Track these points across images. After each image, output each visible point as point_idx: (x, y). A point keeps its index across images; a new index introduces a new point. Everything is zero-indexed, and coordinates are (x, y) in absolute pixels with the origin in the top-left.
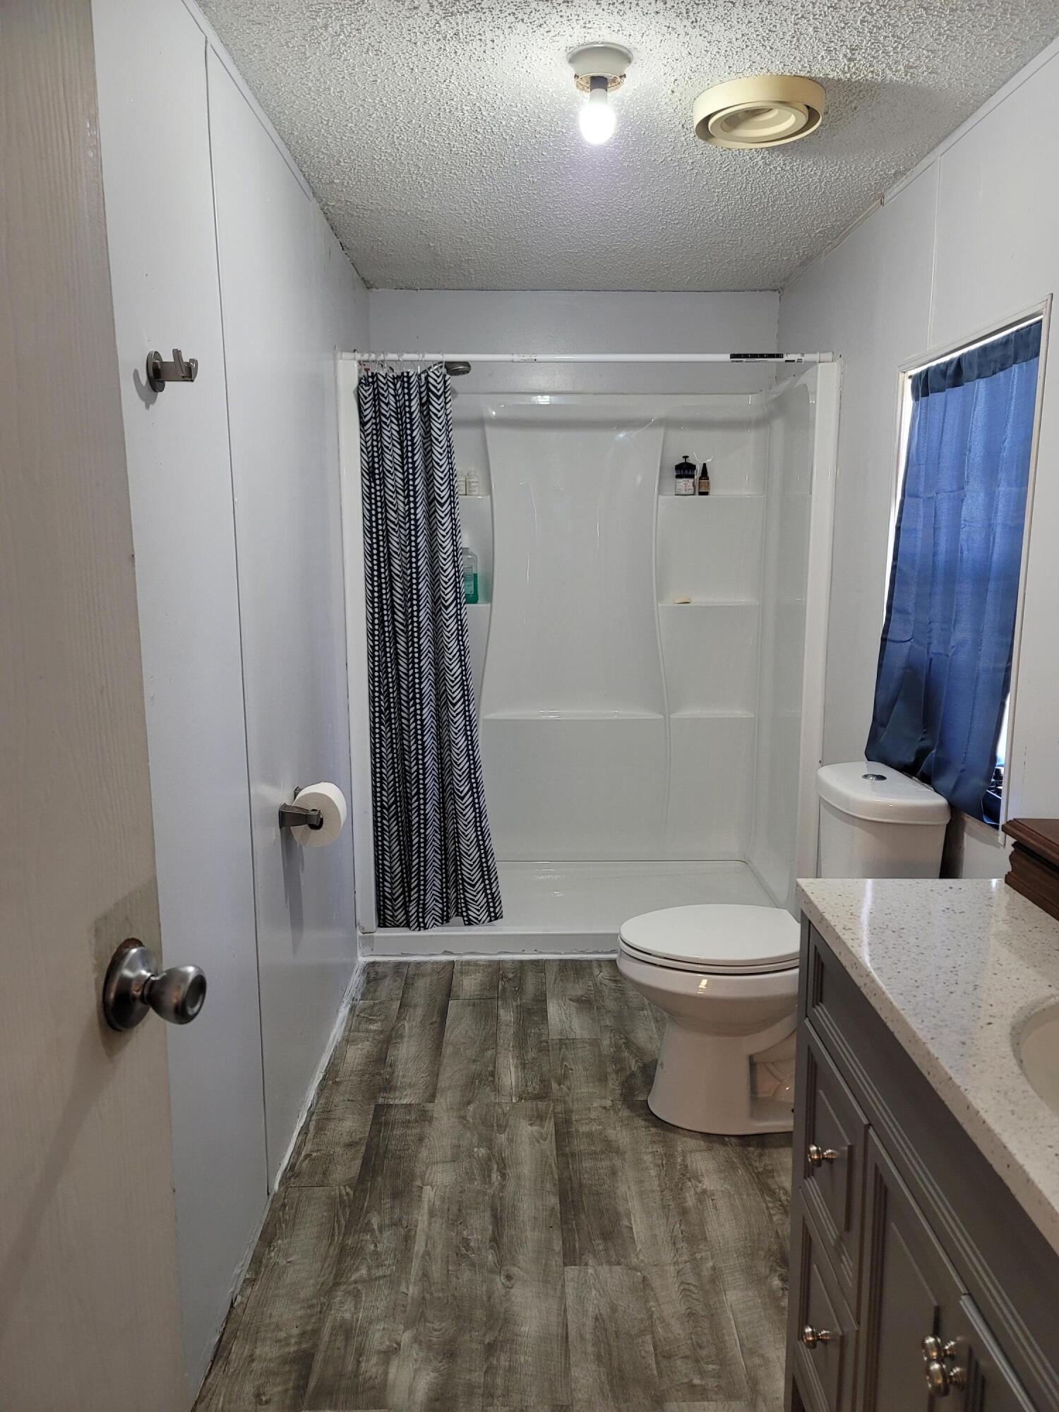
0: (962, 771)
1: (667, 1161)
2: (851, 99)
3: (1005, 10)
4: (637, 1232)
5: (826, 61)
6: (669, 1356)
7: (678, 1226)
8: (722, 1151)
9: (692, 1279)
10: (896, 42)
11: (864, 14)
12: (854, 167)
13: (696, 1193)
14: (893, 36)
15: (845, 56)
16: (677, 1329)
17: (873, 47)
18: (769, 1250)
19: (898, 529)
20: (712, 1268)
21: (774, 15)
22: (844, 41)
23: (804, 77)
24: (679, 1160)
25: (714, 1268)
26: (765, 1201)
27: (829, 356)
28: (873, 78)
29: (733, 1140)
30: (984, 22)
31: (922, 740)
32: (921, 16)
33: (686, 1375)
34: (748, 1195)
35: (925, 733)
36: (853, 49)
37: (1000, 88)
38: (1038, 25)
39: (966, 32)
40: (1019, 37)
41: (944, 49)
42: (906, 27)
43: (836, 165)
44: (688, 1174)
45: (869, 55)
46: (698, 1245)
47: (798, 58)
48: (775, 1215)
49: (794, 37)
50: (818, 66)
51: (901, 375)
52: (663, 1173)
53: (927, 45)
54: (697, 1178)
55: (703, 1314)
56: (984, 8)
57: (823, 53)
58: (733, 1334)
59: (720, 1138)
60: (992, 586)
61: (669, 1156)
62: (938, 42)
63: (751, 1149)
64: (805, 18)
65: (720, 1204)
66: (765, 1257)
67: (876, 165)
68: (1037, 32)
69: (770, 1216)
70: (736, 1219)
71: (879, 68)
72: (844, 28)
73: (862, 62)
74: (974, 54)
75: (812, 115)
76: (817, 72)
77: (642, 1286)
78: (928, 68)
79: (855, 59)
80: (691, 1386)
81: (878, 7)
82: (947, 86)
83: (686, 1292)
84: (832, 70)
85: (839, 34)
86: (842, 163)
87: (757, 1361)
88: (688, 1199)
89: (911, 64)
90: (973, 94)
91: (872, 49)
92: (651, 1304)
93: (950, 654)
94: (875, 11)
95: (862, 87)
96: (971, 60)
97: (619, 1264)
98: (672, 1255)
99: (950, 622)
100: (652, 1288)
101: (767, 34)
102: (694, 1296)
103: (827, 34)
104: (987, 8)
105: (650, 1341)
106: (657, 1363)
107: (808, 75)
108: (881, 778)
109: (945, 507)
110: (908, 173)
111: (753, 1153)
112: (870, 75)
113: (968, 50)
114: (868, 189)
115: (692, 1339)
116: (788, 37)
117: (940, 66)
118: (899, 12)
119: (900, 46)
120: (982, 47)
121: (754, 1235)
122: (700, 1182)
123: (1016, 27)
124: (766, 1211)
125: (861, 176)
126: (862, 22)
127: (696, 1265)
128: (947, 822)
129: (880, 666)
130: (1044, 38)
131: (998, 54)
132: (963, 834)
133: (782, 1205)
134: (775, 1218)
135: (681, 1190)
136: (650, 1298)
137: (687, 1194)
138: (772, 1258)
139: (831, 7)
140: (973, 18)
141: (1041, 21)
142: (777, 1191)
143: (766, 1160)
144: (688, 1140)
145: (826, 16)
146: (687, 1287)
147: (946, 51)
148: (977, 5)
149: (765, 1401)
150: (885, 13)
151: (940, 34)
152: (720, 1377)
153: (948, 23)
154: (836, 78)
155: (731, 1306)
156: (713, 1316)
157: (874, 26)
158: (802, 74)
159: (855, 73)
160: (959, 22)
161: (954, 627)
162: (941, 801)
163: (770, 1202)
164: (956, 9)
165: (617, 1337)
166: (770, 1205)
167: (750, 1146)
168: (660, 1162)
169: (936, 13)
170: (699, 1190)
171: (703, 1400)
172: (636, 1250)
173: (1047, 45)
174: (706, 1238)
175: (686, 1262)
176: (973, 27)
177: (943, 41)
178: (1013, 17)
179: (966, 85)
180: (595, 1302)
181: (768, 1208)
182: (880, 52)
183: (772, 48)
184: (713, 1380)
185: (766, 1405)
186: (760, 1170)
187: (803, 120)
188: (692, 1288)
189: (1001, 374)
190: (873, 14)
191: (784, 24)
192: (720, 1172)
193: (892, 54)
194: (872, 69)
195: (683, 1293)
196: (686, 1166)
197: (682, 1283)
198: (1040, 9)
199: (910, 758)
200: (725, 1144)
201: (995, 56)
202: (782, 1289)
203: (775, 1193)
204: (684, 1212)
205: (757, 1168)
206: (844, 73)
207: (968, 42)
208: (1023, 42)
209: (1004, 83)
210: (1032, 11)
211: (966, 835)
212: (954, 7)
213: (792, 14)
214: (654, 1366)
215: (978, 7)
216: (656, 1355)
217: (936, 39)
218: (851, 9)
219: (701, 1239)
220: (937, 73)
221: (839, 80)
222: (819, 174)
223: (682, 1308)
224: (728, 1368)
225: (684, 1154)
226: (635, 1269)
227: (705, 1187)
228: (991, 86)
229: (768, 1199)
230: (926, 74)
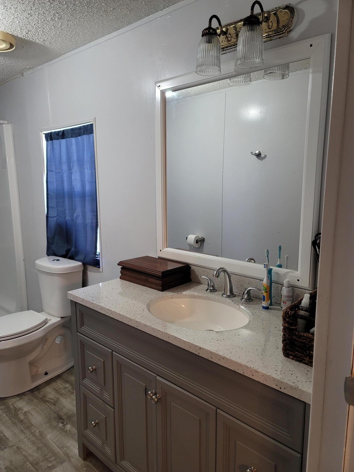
0: (86, 253)
1: (8, 410)
2: (23, 44)
3: (76, 34)
4: (7, 435)
5: (19, 32)
6: (37, 464)
7: (21, 426)
8: (26, 398)
9: (34, 439)
10: (42, 33)
11: (36, 23)
12: (16, 63)
13: (23, 414)
14: (42, 31)
15: (26, 32)
16: (36, 455)
17: (35, 32)
18: (54, 417)
19: (47, 182)
20: (39, 432)
21: (7, 14)
22: (27, 28)
23: (10, 34)
24: (12, 407)
25: (40, 432)
26: (47, 405)
27: (6, 122)
28: (32, 40)
29: (28, 392)
30: (69, 35)
31: (67, 247)
32: (52, 28)
33: (45, 465)
34: (41, 406)
35: (67, 244)
36: (29, 31)
37: (67, 53)
38: (83, 40)
39: (63, 36)
40: (77, 41)
41: (56, 38)
42: (47, 30)
43: (11, 61)
44: (17, 410)
45: (33, 34)
46: (31, 428)
47: (10, 28)
48: (51, 407)
49: (11, 22)
50: (16, 32)
51: (41, 133)
52: (8, 414)
53: (51, 36)
54: (20, 409)
55: (42, 446)
56: (70, 32)
57: (19, 29)
58: (55, 446)
59: (23, 394)
60: (87, 198)
61: (8, 407)
62: (55, 36)
63: (35, 392)
64: (17, 18)
65: (33, 413)
66: (54, 420)
67: (24, 64)
68: (82, 42)
69: (50, 408)
70: (40, 414)
71: (34, 38)
72: (28, 24)
73: (30, 35)
74: (63, 42)
75: (11, 46)
76: (15, 34)
77: (18, 450)
78: (49, 42)
79: (28, 34)
80: (49, 467)
81: (41, 22)
82: (53, 48)
83: (34, 443)
84: (20, 35)
85: (26, 26)
86: (13, 61)
87: (65, 449)
88: (21, 417)
89: (45, 40)
90: (60, 52)
91: (34, 32)
92: (24, 453)
93: (74, 219)
94: (39, 23)
95: (28, 42)
96: (62, 44)
97: (6, 448)
98: (24, 435)
99: (73, 210)
100: (21, 448)
101: (2, 19)
102: (37, 443)
103: (22, 25)
104: (71, 32)
105: (29, 463)
106: (34, 468)
107: (12, 34)
108: (58, 260)
109: (65, 175)
110: (33, 69)
111: (36, 393)
112: (31, 39)
113: (62, 41)
114: (19, 71)
115: (42, 455)
116: (9, 22)
117: (53, 42)
118: (46, 25)
119: (43, 34)
120: (66, 41)
121: (48, 416)
122: (23, 410)
123: (77, 39)
124: (48, 408)
125: (18, 66)
126: (34, 24)
127: (33, 434)
128: (83, 269)
129: (47, 225)
130: (83, 44)
131: (70, 44)
132: (87, 272)
133: (53, 403)
134: (52, 408)
135: (17, 415)
136: (22, 451)
137: (20, 416)
138: (56, 419)
139: (26, 18)
140: (66, 33)
141: (84, 39)
142: (49, 400)
143: (42, 393)
144: (12, 400)
145: (24, 19)
146: (33, 442)
147: (56, 39)
148: (68, 30)
149: (72, 458)
150: (42, 24)
151: (56, 34)
152: (56, 460)
153: (59, 32)
154: (20, 37)
155: (50, 439)
156: (46, 446)
157: (37, 27)
158: (10, 33)
159: (27, 37)
160: (62, 33)
161: (75, 211)
162: (80, 263)
163: (48, 404)
164: (63, 30)
165: (16, 469)
166: (49, 405)
167: (34, 392)
168: (5, 411)
169: (57, 29)
170: (23, 412)
171: (54, 469)
172: (10, 441)
173: (83, 46)
174: (33, 425)
175: (29, 435)
176: (66, 35)
177: (56, 36)
178: (77, 36)
179: (58, 50)
180: (3, 464)
181: (48, 406)
182: (37, 34)
183: (2, 23)
184: (54, 462)
185: (73, 459)
186: (41, 397)
187: (9, 46)
188: (35, 441)
189: (79, 137)
190: (38, 23)
191: (9, 17)
192: (28, 403)
193: (40, 35)
194: (32, 38)
195: (33, 444)
196: (15, 408)
197: (31, 442)
198: (84, 36)
199: (64, 253)
200: (25, 395)
201: (69, 44)
202: (63, 426)
203: (49, 401)
204: (21, 421)
205: (40, 397)
206: (24, 36)
207: (63, 39)
208: (77, 43)
209: (69, 52)
210: (82, 36)
211: (88, 272)
212: (62, 29)
213: (13, 16)
214: (34, 469)
215: (69, 31)
216: (33, 466)
217: (54, 35)
218: (32, 20)
219: (31, 426)
220: (51, 44)
221: (21, 38)
222: (4, 62)
223: (35, 448)
224: (58, 456)
225: (12, 405)
226: (13, 446)
227: (25, 411)
228: (65, 52)
229: (47, 404)
230: (48, 43)
